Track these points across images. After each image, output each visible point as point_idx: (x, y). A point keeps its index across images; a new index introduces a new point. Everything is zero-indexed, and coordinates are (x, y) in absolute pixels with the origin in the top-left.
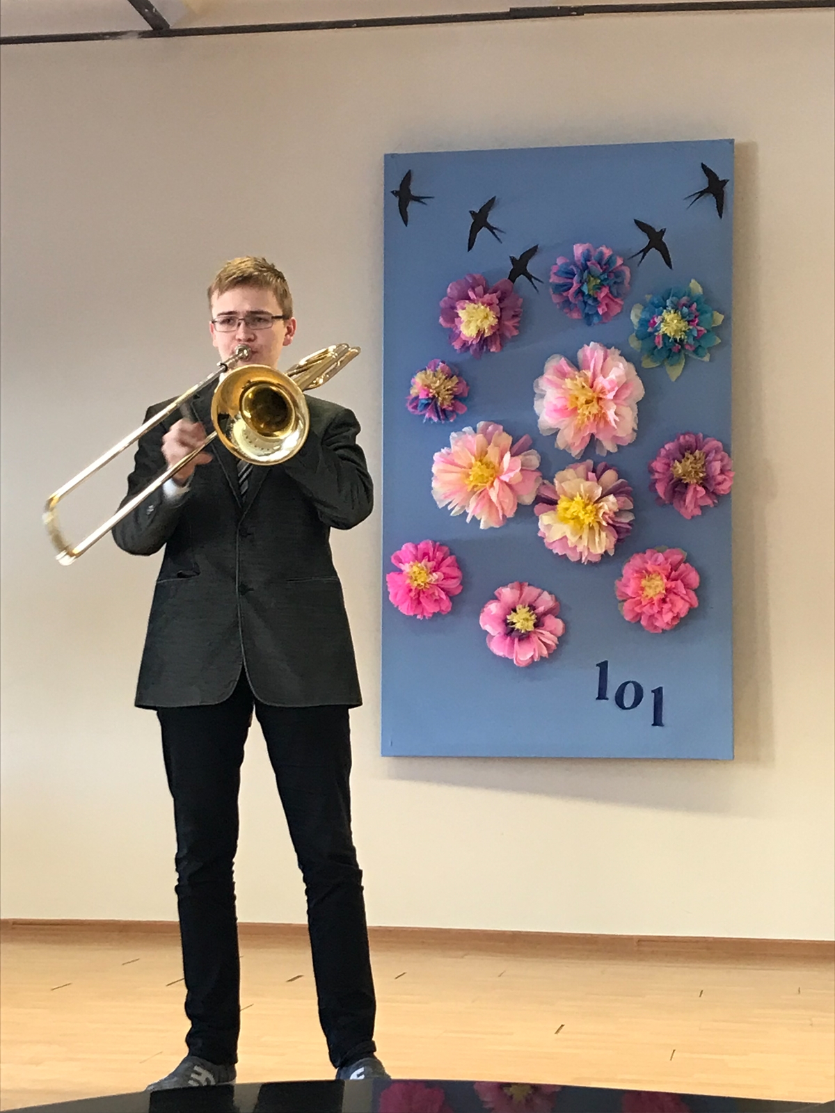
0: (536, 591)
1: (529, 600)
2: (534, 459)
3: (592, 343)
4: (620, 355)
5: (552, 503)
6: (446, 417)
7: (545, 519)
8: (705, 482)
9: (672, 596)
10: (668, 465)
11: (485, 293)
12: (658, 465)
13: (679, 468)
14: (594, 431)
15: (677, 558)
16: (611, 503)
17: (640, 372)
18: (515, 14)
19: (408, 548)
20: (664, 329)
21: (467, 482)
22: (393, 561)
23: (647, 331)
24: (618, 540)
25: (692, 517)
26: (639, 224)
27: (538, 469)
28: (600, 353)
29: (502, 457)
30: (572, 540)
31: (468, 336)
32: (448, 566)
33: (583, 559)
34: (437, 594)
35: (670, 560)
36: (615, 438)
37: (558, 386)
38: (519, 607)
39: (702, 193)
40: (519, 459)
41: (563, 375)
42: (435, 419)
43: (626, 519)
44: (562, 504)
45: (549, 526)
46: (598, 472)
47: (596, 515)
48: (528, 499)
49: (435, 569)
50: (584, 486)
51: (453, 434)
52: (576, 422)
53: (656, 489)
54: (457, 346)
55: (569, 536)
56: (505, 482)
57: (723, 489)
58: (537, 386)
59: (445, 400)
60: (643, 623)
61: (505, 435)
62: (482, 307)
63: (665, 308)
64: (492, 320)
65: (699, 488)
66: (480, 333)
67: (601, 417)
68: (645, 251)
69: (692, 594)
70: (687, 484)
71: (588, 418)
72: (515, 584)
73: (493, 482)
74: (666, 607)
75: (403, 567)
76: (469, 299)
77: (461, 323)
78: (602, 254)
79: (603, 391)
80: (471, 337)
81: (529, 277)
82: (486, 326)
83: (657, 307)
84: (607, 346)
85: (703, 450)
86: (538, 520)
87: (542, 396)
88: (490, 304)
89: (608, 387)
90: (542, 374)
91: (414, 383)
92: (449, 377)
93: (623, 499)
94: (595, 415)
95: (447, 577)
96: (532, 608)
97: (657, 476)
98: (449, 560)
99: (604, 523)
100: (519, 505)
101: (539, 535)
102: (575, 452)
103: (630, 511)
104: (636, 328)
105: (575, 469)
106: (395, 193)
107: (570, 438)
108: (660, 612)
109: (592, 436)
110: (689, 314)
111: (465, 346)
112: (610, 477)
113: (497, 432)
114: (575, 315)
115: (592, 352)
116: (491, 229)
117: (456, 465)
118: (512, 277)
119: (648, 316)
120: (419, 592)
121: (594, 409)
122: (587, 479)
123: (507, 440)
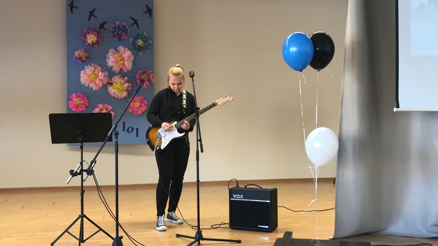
0: (108, 105)
1: (106, 107)
2: (107, 74)
3: (121, 46)
4: (128, 49)
5: (112, 84)
6: (84, 62)
7: (110, 88)
8: (149, 80)
9: (141, 107)
10: (140, 76)
11: (94, 32)
12: (138, 76)
13: (143, 77)
14: (122, 67)
15: (143, 98)
16: (126, 85)
17: (133, 54)
19: (74, 95)
20: (138, 44)
21: (90, 78)
22: (70, 98)
23: (134, 44)
24: (128, 94)
25: (145, 88)
26: (131, 18)
27: (108, 76)
28: (123, 48)
29: (99, 73)
30: (117, 93)
31: (89, 42)
32: (85, 99)
33: (119, 98)
34: (82, 106)
35: (141, 98)
36: (127, 69)
37: (113, 56)
38: (103, 109)
39: (146, 12)
40: (103, 73)
41: (114, 53)
42: (81, 63)
43: (130, 88)
44: (114, 84)
45: (111, 90)
46: (123, 77)
47: (123, 87)
48: (105, 83)
49: (82, 100)
50: (120, 80)
51: (86, 67)
52: (117, 65)
53: (137, 82)
54: (86, 44)
55: (116, 92)
56: (100, 79)
57: (153, 82)
58: (107, 56)
59: (84, 58)
60: (134, 113)
61: (99, 67)
62: (93, 36)
63: (138, 39)
64: (96, 39)
65: (147, 82)
66: (92, 42)
67: (124, 64)
68: (133, 24)
69: (146, 106)
70: (144, 81)
71: (121, 64)
72: (102, 103)
73: (96, 79)
74: (140, 109)
75: (73, 99)
76: (90, 33)
77: (87, 39)
78: (123, 24)
79: (124, 58)
80: (90, 43)
81: (104, 29)
82: (94, 40)
83: (136, 38)
84: (125, 47)
85: (148, 73)
86: (108, 88)
87: (109, 58)
88: (95, 35)
89: (125, 57)
90: (108, 53)
91: (75, 53)
92: (85, 52)
93: (129, 84)
94: (122, 63)
95: (85, 102)
96: (107, 109)
97: (137, 78)
98: (85, 98)
99: (125, 89)
100: (103, 84)
101: (108, 92)
102: (117, 72)
103: (131, 86)
104: (131, 43)
105: (117, 76)
106: (69, 5)
107: (116, 69)
108: (138, 111)
109: (121, 68)
110: (145, 40)
111: (89, 45)
112: (126, 78)
113: (97, 67)
114: (116, 39)
115: (121, 48)
116: (94, 16)
117: (87, 74)
118: (100, 28)
119: (134, 40)
120: (78, 105)
121: (122, 62)
122: (120, 79)
123: (100, 68)
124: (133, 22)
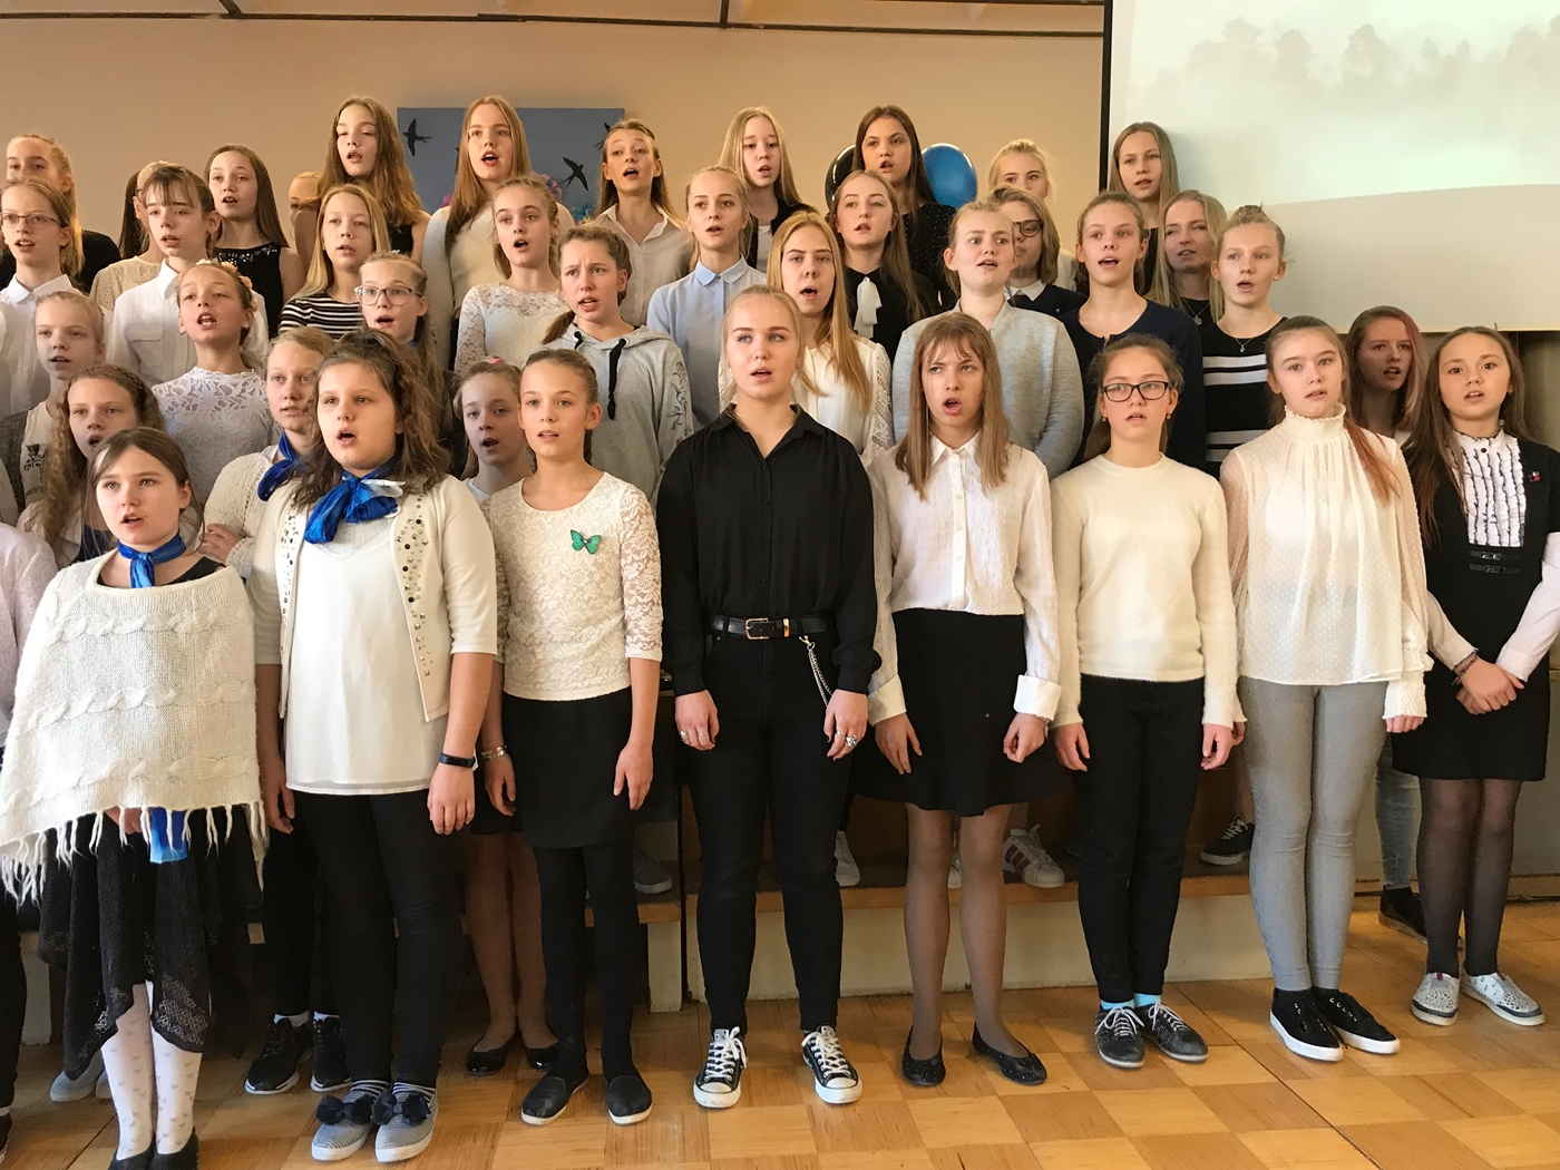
18: (482, 18)
26: (566, 161)
68: (571, 179)
83: (580, 214)
106: (406, 134)
124: (570, 171)
